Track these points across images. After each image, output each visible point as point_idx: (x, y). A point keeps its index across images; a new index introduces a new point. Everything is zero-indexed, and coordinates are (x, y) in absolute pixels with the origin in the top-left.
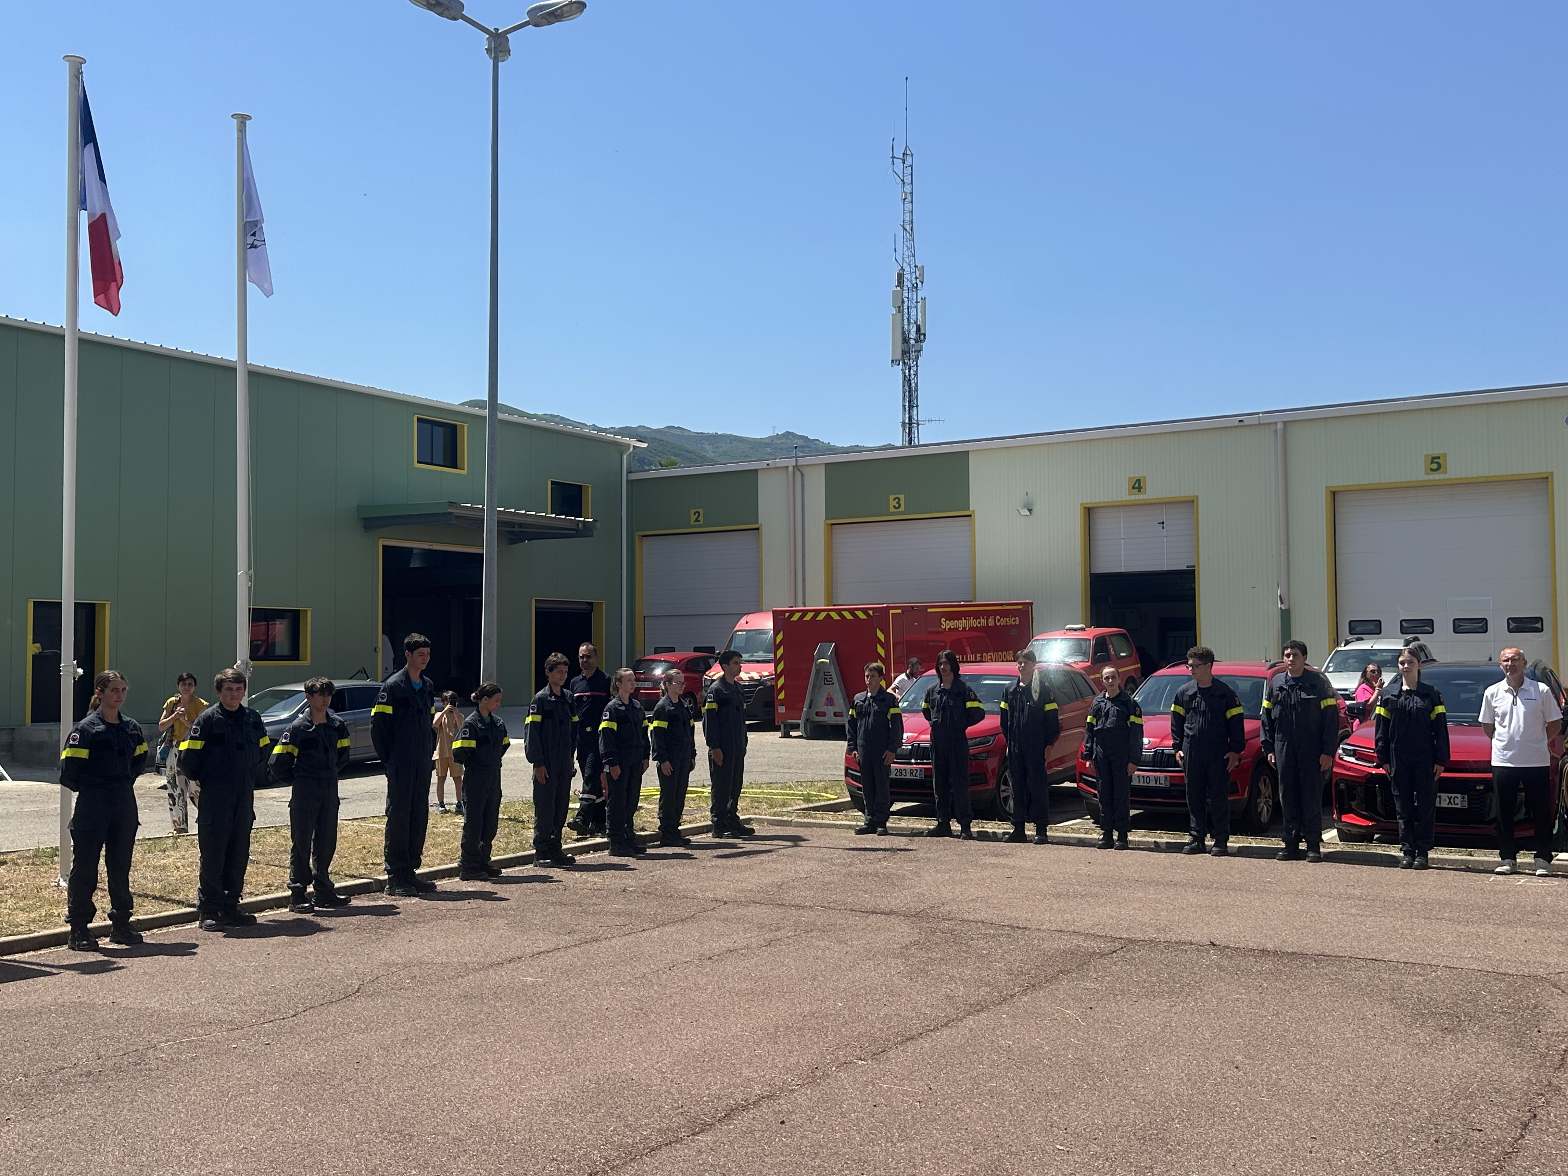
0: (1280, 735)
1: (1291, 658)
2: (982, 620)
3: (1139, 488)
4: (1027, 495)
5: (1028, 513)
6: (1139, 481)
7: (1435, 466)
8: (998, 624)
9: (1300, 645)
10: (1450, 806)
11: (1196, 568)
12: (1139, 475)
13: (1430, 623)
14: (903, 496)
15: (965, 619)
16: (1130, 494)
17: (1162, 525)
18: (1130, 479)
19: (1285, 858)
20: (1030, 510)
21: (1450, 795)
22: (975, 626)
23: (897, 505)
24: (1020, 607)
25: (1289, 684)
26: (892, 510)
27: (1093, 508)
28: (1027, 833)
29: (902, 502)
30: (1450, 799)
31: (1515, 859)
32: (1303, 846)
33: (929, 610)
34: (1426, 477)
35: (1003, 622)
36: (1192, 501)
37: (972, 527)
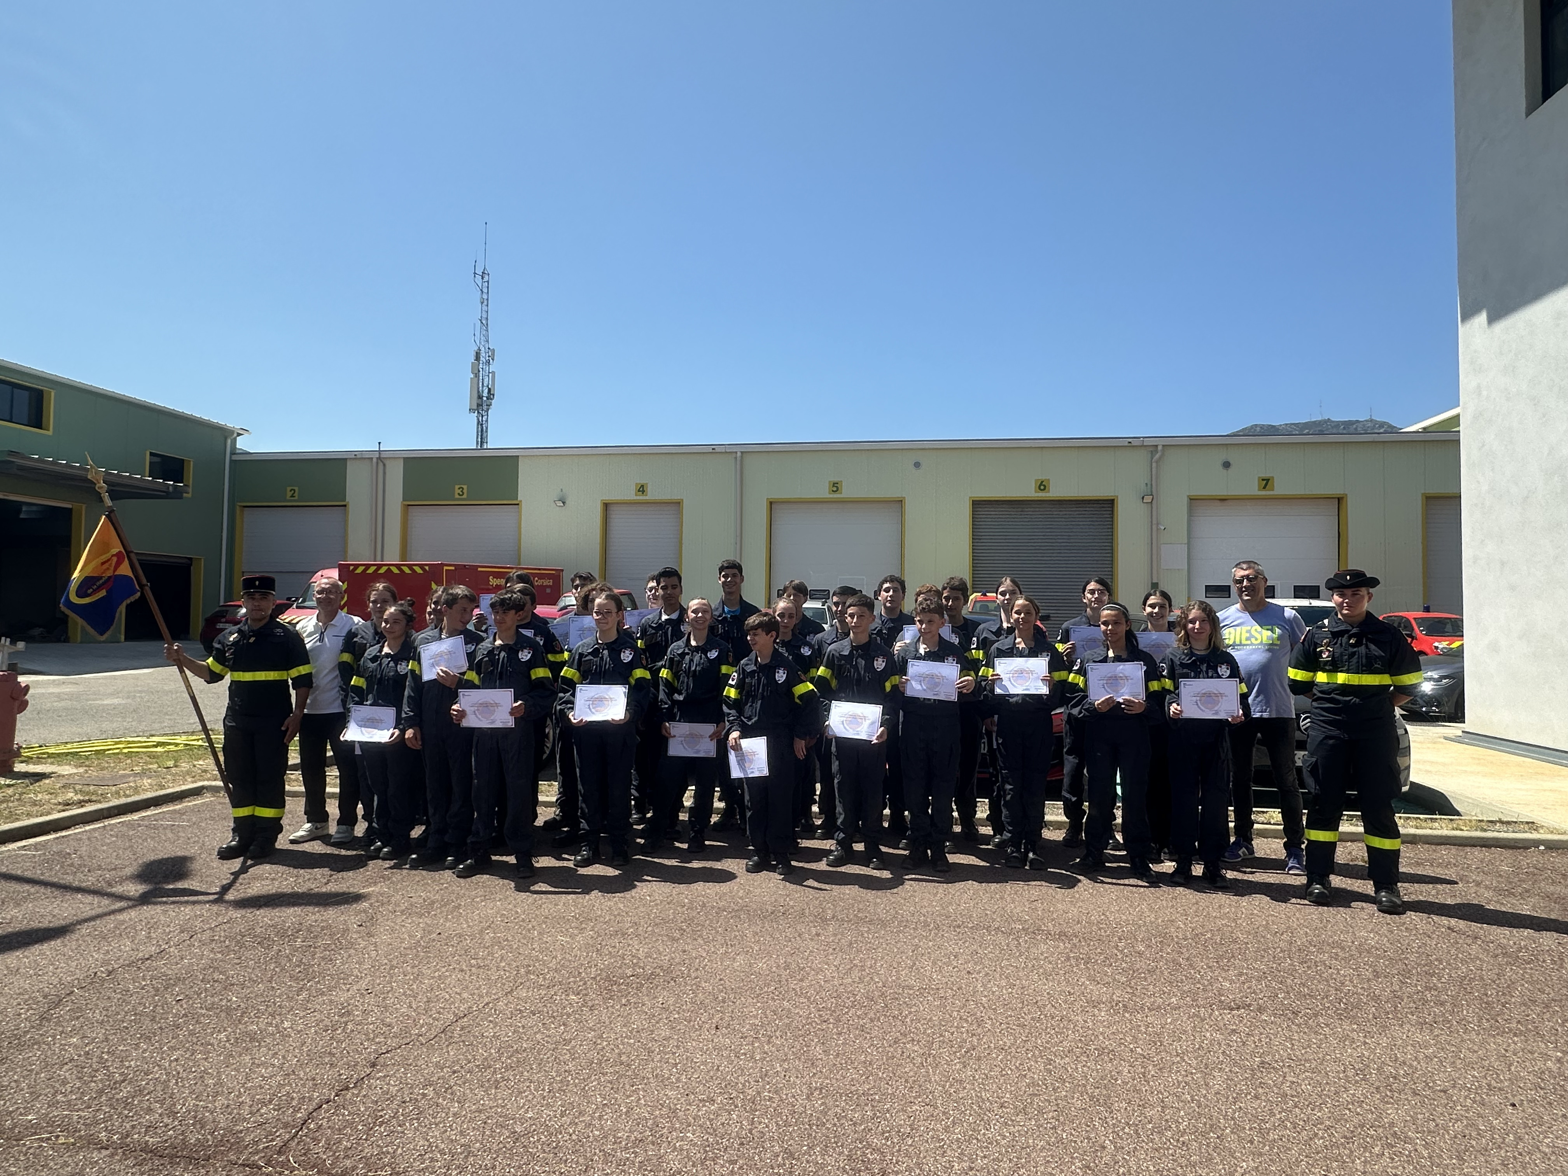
3: (643, 491)
4: (562, 491)
5: (562, 504)
6: (642, 486)
7: (835, 489)
12: (643, 482)
14: (465, 486)
16: (636, 495)
18: (636, 484)
23: (461, 493)
24: (553, 572)
26: (457, 496)
27: (609, 504)
29: (465, 491)
33: (480, 569)
34: (830, 496)
36: (679, 503)
37: (519, 513)
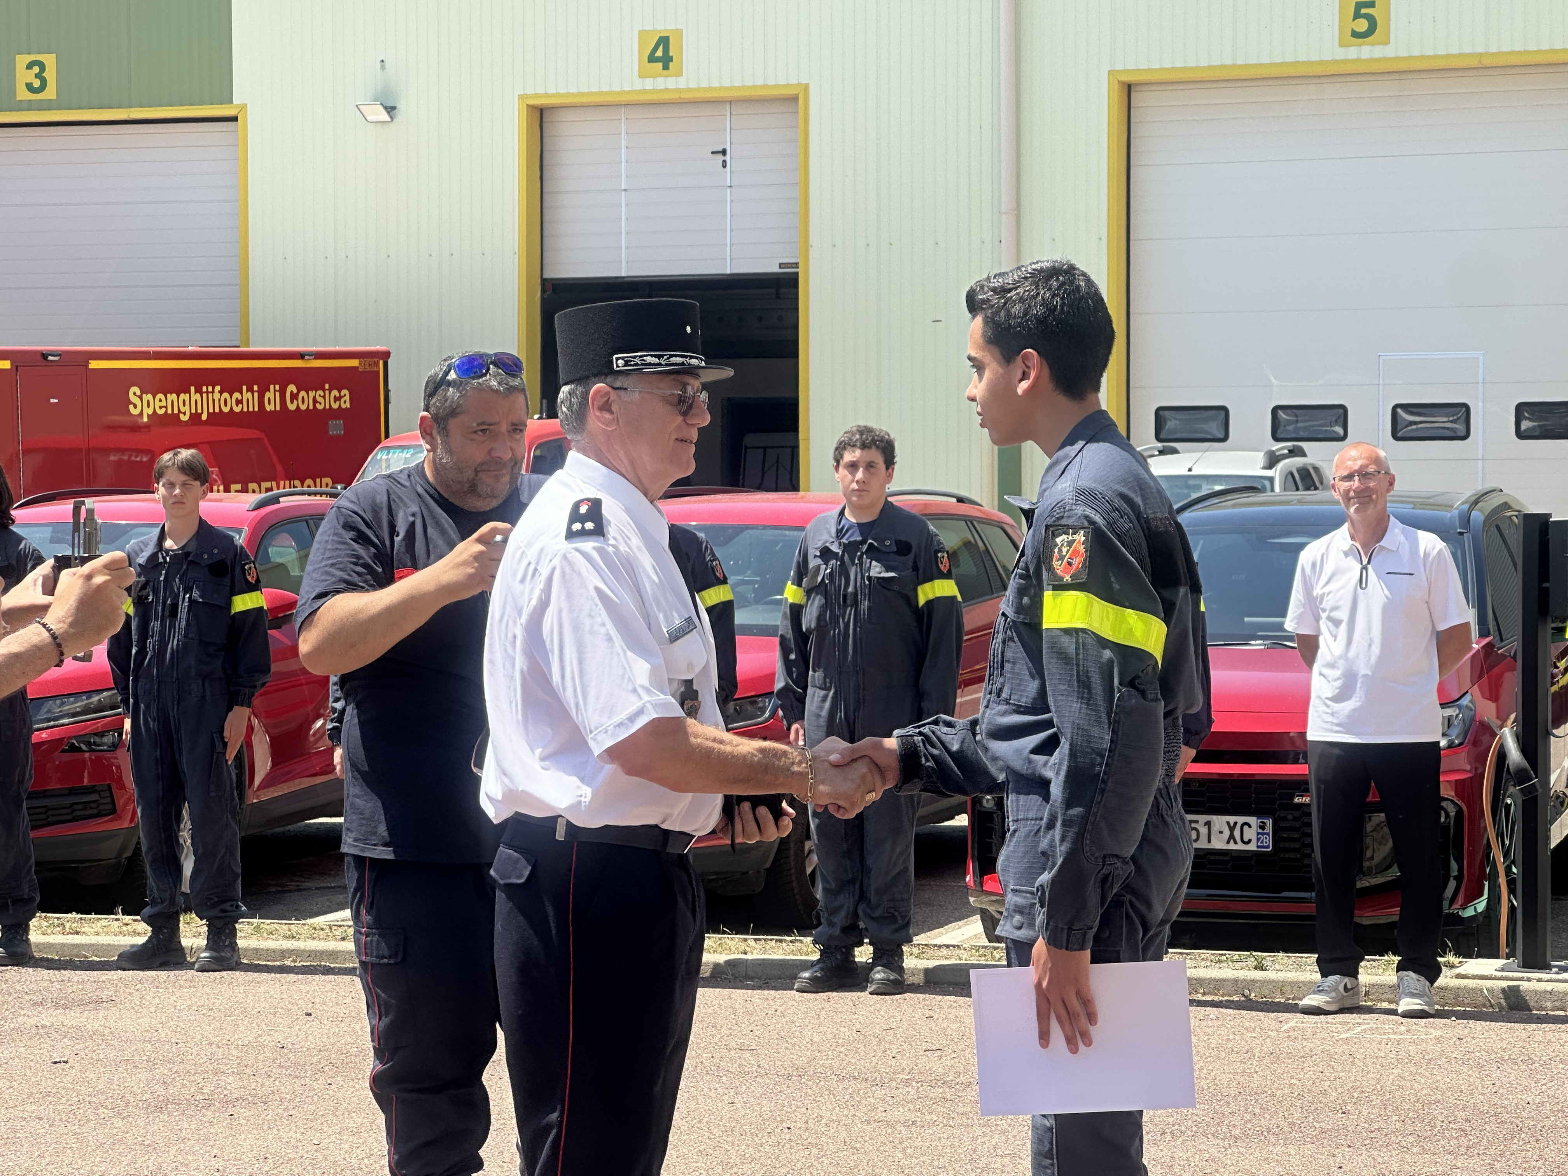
0: (819, 674)
1: (860, 475)
2: (247, 395)
3: (666, 61)
4: (383, 68)
5: (385, 117)
6: (664, 41)
7: (1362, 25)
8: (292, 407)
9: (881, 441)
10: (1232, 846)
11: (800, 271)
12: (664, 26)
13: (1340, 413)
14: (53, 56)
15: (199, 391)
16: (642, 75)
17: (720, 157)
18: (641, 33)
19: (818, 985)
20: (391, 110)
21: (1232, 819)
22: (226, 410)
23: (37, 83)
24: (354, 363)
25: (844, 540)
26: (23, 94)
27: (553, 108)
28: (185, 942)
29: (50, 75)
30: (1232, 829)
31: (1354, 974)
32: (863, 954)
33: (94, 364)
34: (1341, 54)
35: (305, 401)
36: (795, 99)
37: (239, 150)
